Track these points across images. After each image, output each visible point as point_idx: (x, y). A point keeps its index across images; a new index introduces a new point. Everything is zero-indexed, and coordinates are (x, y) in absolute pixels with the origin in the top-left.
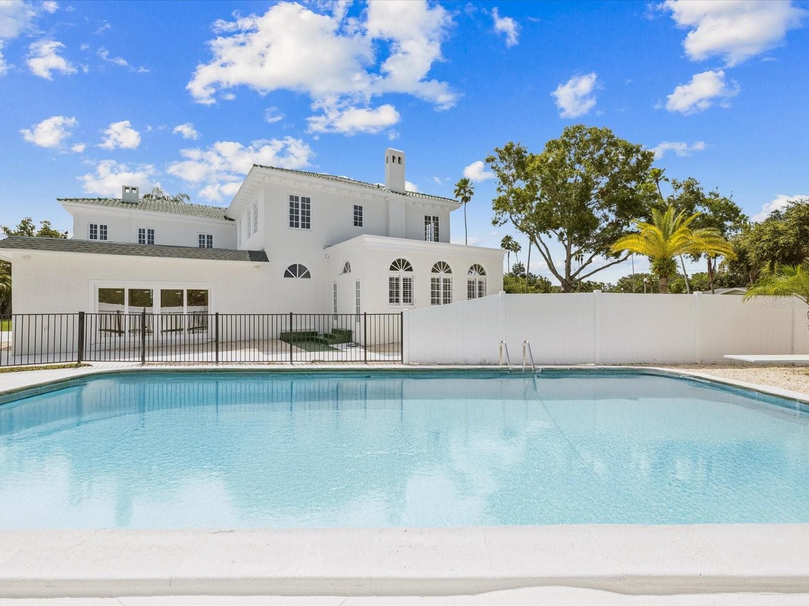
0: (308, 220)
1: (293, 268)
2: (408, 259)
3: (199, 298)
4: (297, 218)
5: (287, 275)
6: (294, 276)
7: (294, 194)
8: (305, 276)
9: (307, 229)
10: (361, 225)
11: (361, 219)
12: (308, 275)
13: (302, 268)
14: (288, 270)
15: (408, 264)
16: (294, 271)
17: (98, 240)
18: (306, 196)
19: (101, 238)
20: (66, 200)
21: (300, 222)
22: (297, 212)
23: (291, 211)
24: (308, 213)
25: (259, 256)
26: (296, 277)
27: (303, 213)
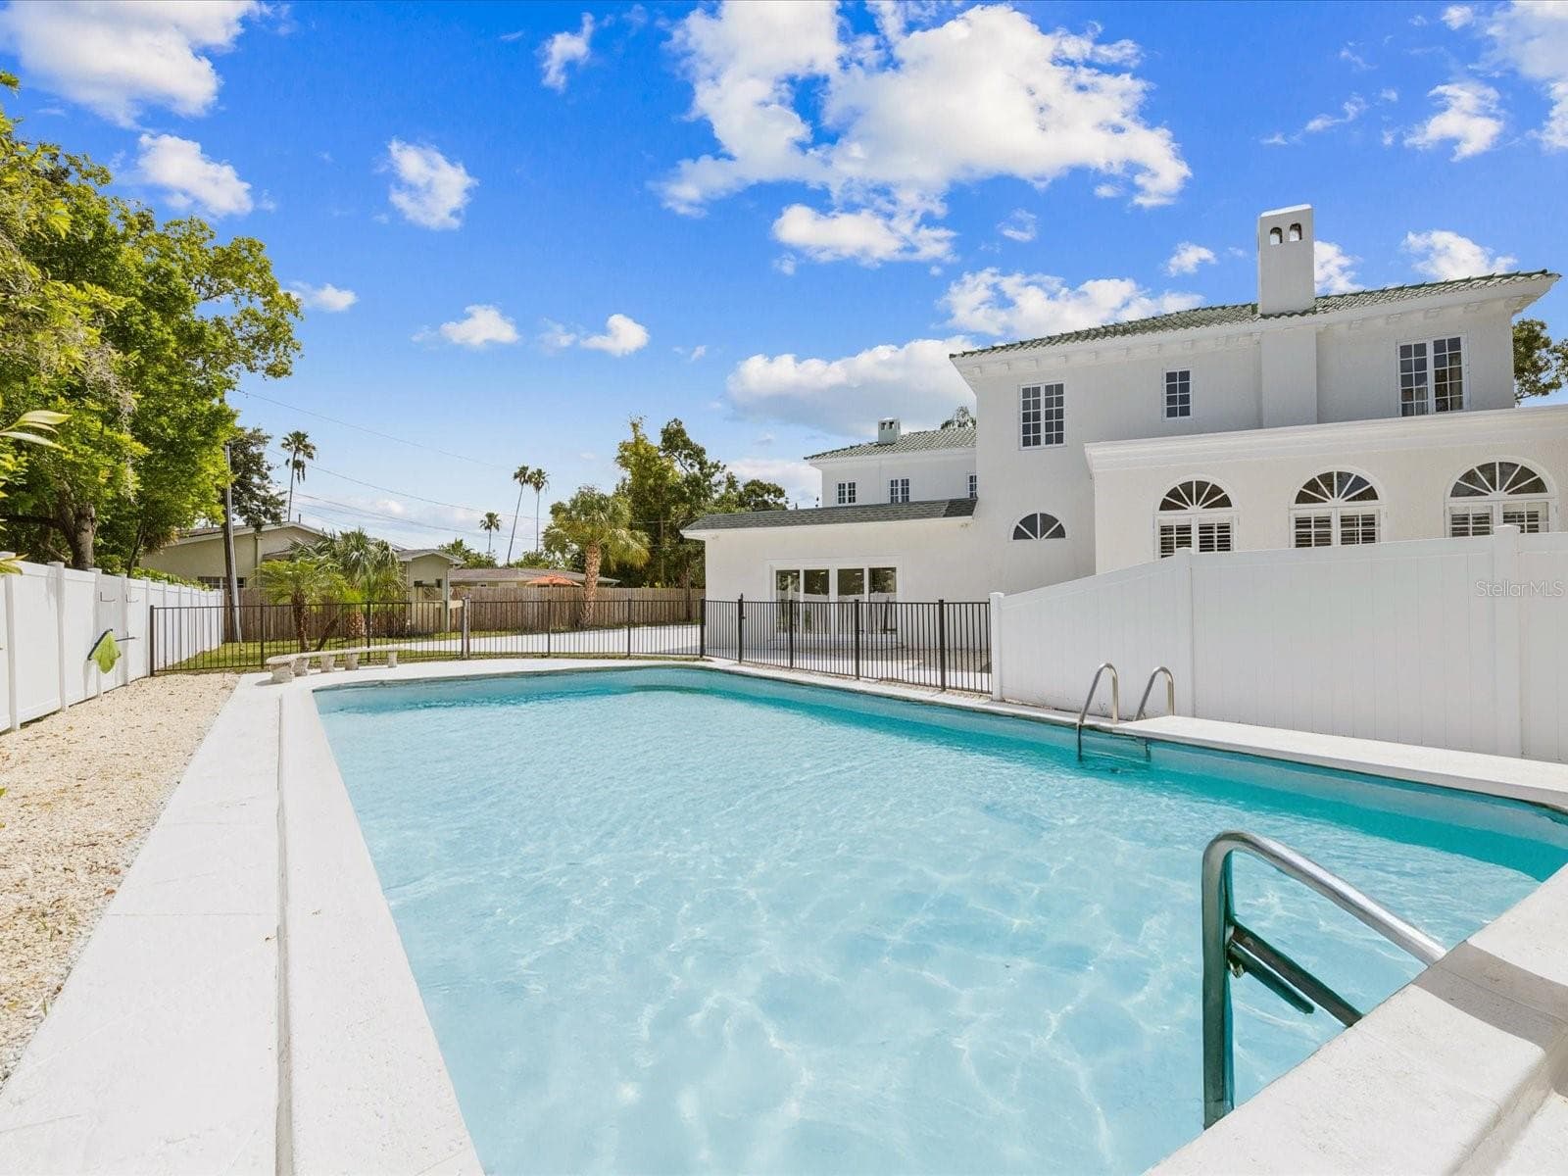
0: (1060, 426)
1: (1029, 522)
2: (1213, 480)
3: (880, 579)
4: (1037, 428)
5: (1018, 534)
6: (1031, 535)
7: (1030, 384)
8: (1053, 535)
9: (1057, 445)
10: (1185, 412)
11: (1185, 399)
12: (1060, 533)
13: (1048, 520)
14: (1020, 526)
15: (1216, 490)
16: (1032, 526)
17: (847, 504)
18: (1053, 382)
19: (850, 502)
20: (812, 457)
21: (1043, 433)
22: (1037, 417)
23: (1026, 417)
24: (1060, 414)
25: (963, 507)
26: (1036, 537)
27: (1049, 415)
